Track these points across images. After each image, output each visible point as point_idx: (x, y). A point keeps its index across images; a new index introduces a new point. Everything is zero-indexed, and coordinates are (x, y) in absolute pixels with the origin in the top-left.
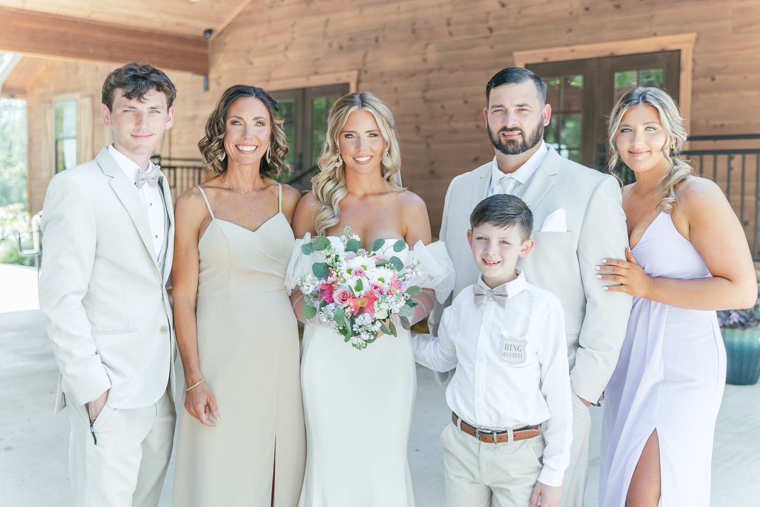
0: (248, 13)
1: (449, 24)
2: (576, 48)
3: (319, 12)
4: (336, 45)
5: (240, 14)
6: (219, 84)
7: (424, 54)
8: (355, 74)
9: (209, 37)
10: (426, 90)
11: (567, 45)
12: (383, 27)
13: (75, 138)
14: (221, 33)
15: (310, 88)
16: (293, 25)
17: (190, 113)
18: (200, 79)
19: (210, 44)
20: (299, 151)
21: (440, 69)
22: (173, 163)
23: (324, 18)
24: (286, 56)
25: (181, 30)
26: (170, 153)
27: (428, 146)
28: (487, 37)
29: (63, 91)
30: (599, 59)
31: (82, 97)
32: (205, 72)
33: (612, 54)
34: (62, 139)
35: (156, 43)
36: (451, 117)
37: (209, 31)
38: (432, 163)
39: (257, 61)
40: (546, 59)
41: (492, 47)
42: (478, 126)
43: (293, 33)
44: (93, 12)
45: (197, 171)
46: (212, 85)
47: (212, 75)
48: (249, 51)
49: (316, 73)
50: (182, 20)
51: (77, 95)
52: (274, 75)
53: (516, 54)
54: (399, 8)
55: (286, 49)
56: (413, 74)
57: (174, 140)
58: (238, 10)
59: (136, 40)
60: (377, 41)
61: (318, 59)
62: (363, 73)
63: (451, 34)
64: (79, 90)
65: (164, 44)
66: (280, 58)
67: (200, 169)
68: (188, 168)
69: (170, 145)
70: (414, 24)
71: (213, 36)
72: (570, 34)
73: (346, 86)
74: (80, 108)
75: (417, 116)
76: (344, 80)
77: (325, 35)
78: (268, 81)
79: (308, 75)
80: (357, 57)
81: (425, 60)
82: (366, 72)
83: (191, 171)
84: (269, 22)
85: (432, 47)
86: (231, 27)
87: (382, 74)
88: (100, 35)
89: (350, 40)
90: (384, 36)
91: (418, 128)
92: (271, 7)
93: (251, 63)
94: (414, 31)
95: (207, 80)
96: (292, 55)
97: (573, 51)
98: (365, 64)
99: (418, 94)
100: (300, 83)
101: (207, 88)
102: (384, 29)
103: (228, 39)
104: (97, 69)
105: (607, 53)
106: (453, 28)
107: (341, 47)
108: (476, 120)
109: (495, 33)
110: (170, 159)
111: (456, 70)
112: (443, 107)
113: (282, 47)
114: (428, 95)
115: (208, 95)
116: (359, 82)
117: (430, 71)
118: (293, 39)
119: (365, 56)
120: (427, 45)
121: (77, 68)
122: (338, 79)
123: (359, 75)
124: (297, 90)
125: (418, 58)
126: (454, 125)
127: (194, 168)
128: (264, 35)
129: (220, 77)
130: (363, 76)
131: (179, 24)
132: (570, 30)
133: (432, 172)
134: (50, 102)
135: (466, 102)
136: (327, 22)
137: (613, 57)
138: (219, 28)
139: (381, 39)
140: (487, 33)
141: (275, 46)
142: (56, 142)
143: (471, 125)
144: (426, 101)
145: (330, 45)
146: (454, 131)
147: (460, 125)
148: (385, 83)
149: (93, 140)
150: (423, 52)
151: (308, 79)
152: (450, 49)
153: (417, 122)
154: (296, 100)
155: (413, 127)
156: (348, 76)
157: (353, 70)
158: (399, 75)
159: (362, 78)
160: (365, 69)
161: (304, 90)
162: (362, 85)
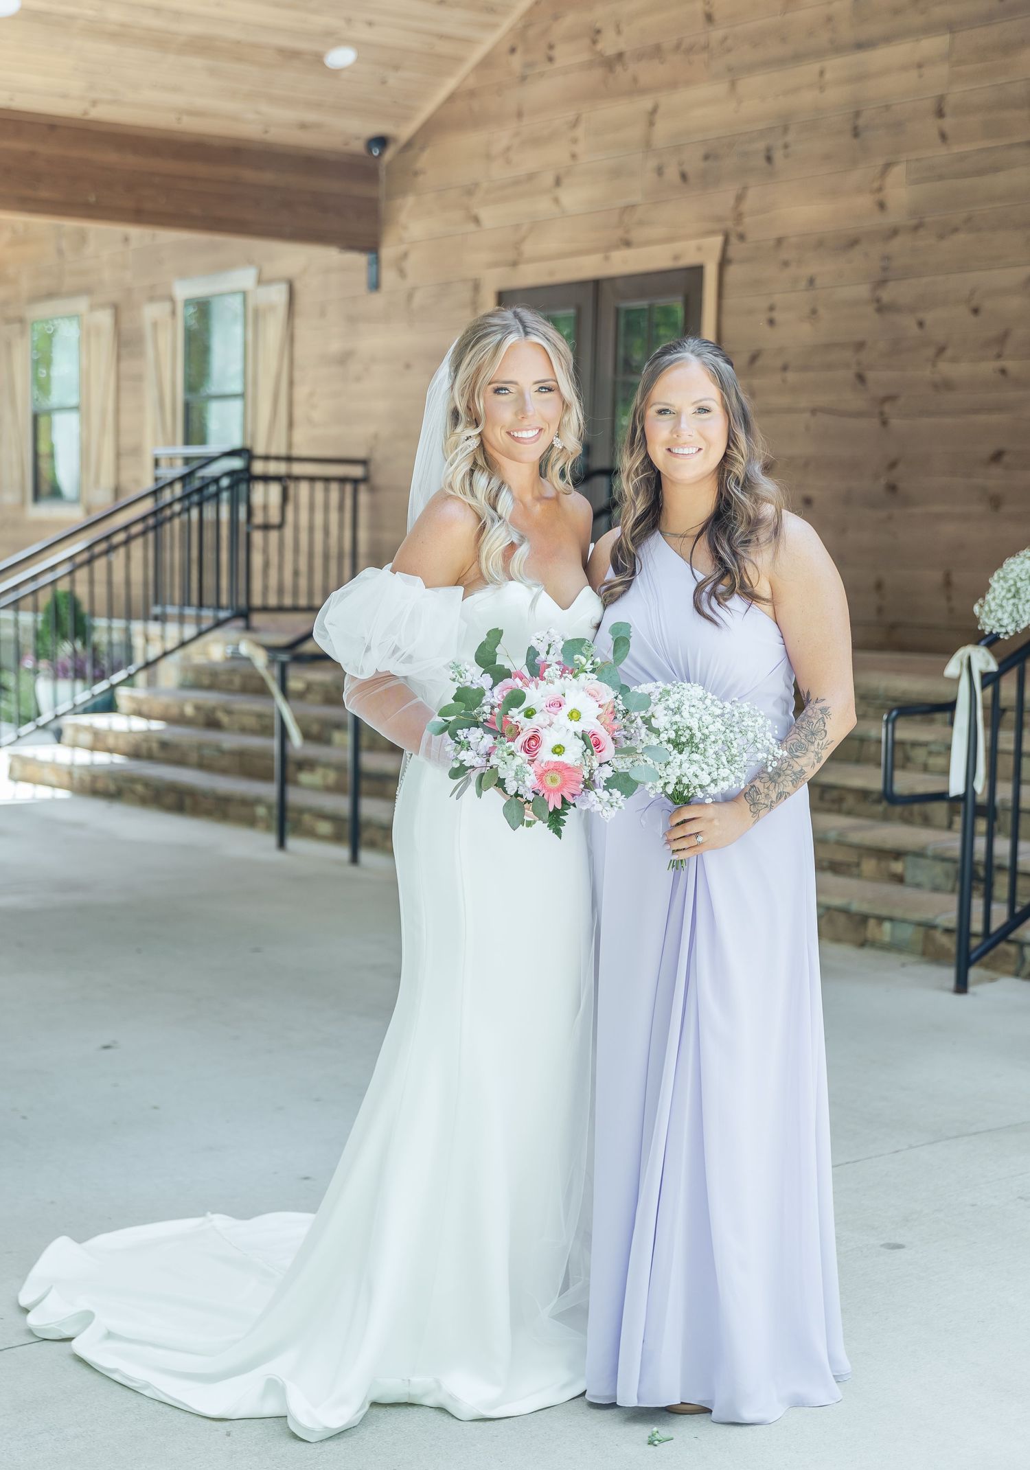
0: (472, 94)
1: (940, 113)
3: (636, 89)
4: (672, 173)
5: (451, 98)
6: (402, 273)
7: (880, 189)
8: (718, 240)
9: (380, 154)
10: (882, 283)
12: (784, 124)
13: (76, 408)
14: (409, 145)
15: (611, 279)
16: (575, 124)
17: (335, 347)
18: (359, 260)
19: (382, 174)
21: (916, 228)
22: (298, 469)
23: (646, 103)
24: (556, 201)
25: (310, 140)
26: (290, 445)
27: (884, 423)
29: (50, 295)
31: (93, 308)
32: (371, 247)
34: (49, 412)
35: (249, 175)
36: (941, 350)
37: (381, 142)
38: (893, 465)
39: (488, 215)
42: (1003, 371)
43: (575, 141)
44: (94, 103)
45: (349, 488)
46: (388, 277)
47: (388, 252)
48: (470, 191)
49: (627, 244)
50: (310, 117)
51: (81, 304)
52: (529, 248)
54: (822, 73)
55: (558, 182)
56: (854, 243)
57: (299, 413)
58: (450, 84)
59: (201, 169)
60: (769, 159)
61: (631, 208)
62: (734, 240)
63: (943, 137)
64: (87, 291)
65: (269, 177)
66: (543, 205)
67: (355, 482)
68: (327, 480)
69: (291, 424)
70: (857, 114)
71: (389, 154)
73: (697, 272)
74: (87, 335)
75: (860, 346)
76: (689, 260)
77: (647, 144)
78: (514, 264)
79: (607, 249)
80: (722, 199)
81: (882, 206)
82: (742, 237)
83: (334, 487)
84: (520, 115)
85: (898, 172)
86: (433, 128)
87: (780, 241)
88: (111, 157)
89: (706, 157)
90: (786, 146)
91: (861, 378)
92: (523, 79)
93: (476, 220)
94: (856, 133)
95: (376, 262)
96: (574, 197)
98: (739, 217)
99: (863, 291)
100: (589, 267)
101: (375, 285)
102: (786, 129)
103: (424, 160)
104: (126, 239)
106: (948, 123)
107: (684, 177)
108: (999, 356)
110: (289, 459)
111: (956, 230)
112: (921, 324)
113: (549, 179)
114: (886, 295)
115: (377, 301)
116: (724, 263)
117: (894, 232)
118: (574, 156)
119: (740, 198)
120: (888, 166)
121: (82, 238)
122: (676, 258)
123: (725, 242)
124: (582, 284)
125: (865, 201)
126: (946, 368)
127: (342, 480)
128: (508, 149)
129: (405, 255)
130: (736, 249)
131: (303, 126)
133: (892, 488)
134: (21, 320)
135: (976, 311)
136: (654, 111)
138: (404, 132)
139: (778, 155)
141: (531, 177)
142: (35, 418)
143: (988, 368)
144: (882, 308)
145: (660, 171)
146: (946, 385)
147: (958, 370)
148: (786, 264)
149: (117, 411)
150: (876, 185)
151: (607, 258)
152: (941, 177)
153: (859, 363)
154: (579, 310)
155: (850, 374)
156: (699, 249)
157: (711, 233)
158: (820, 244)
159: (733, 252)
160: (740, 229)
161: (596, 286)
162: (733, 272)
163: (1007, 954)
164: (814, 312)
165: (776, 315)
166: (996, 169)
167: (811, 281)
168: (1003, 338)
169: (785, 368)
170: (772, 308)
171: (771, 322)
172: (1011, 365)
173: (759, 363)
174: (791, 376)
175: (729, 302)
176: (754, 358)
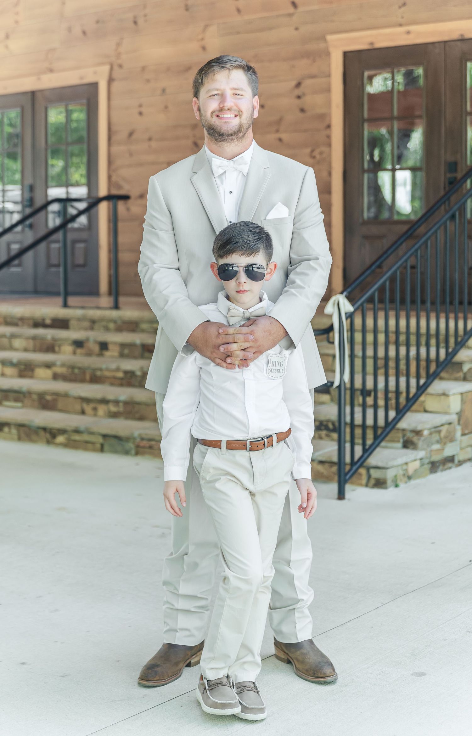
2: (412, 28)
4: (77, 31)
7: (203, 39)
8: (107, 68)
11: (401, 25)
12: (144, 4)
15: (42, 91)
16: (17, 3)
20: (29, 181)
24: (7, 47)
28: (290, 15)
30: (445, 42)
33: (462, 35)
40: (372, 44)
41: (297, 29)
42: (280, 140)
43: (17, 14)
49: (51, 71)
53: (329, 37)
55: (7, 37)
56: (188, 69)
60: (135, 23)
61: (53, 50)
62: (116, 68)
63: (239, 11)
72: (403, 9)
73: (94, 86)
75: (195, 126)
76: (90, 79)
77: (62, 15)
79: (39, 74)
80: (108, 45)
81: (204, 48)
82: (120, 66)
85: (213, 30)
87: (143, 69)
89: (98, 22)
90: (145, 16)
91: (196, 144)
94: (187, 8)
96: (17, 45)
97: (408, 32)
98: (118, 55)
100: (28, 84)
102: (145, 7)
105: (455, 36)
106: (241, 3)
107: (84, 33)
108: (277, 131)
109: (301, 9)
113: (2, 35)
116: (111, 81)
118: (17, 22)
119: (118, 45)
120: (206, 26)
122: (81, 78)
123: (111, 69)
124: (24, 93)
125: (194, 46)
130: (117, 73)
132: (404, 4)
137: (463, 40)
139: (141, 21)
140: (291, 10)
145: (70, 30)
148: (148, 81)
150: (200, 37)
151: (39, 79)
152: (238, 33)
153: (194, 136)
154: (23, 109)
155: (189, 142)
156: (95, 73)
157: (103, 64)
158: (168, 69)
159: (115, 75)
160: (119, 62)
161: (33, 93)
162: (116, 86)
163: (360, 475)
164: (166, 107)
165: (143, 110)
166: (270, 29)
167: (164, 90)
168: (279, 121)
169: (150, 139)
170: (140, 106)
171: (141, 114)
172: (284, 136)
173: (134, 137)
174: (154, 144)
175: (114, 103)
176: (131, 134)
